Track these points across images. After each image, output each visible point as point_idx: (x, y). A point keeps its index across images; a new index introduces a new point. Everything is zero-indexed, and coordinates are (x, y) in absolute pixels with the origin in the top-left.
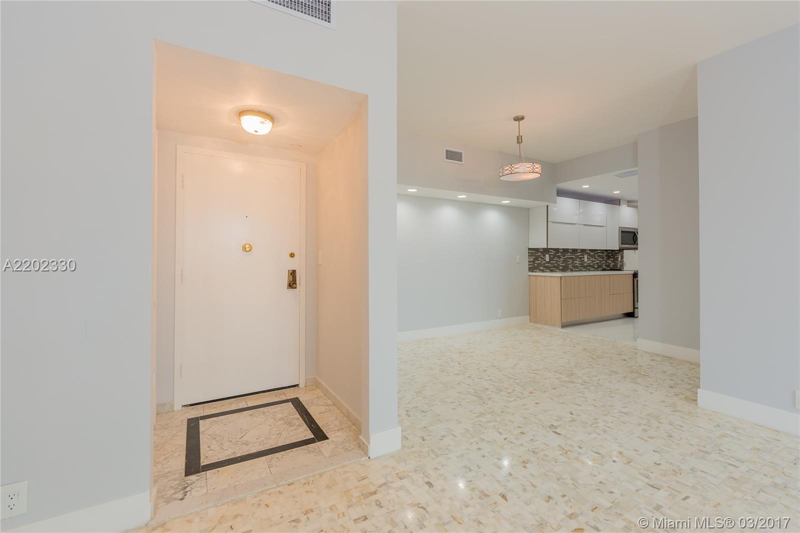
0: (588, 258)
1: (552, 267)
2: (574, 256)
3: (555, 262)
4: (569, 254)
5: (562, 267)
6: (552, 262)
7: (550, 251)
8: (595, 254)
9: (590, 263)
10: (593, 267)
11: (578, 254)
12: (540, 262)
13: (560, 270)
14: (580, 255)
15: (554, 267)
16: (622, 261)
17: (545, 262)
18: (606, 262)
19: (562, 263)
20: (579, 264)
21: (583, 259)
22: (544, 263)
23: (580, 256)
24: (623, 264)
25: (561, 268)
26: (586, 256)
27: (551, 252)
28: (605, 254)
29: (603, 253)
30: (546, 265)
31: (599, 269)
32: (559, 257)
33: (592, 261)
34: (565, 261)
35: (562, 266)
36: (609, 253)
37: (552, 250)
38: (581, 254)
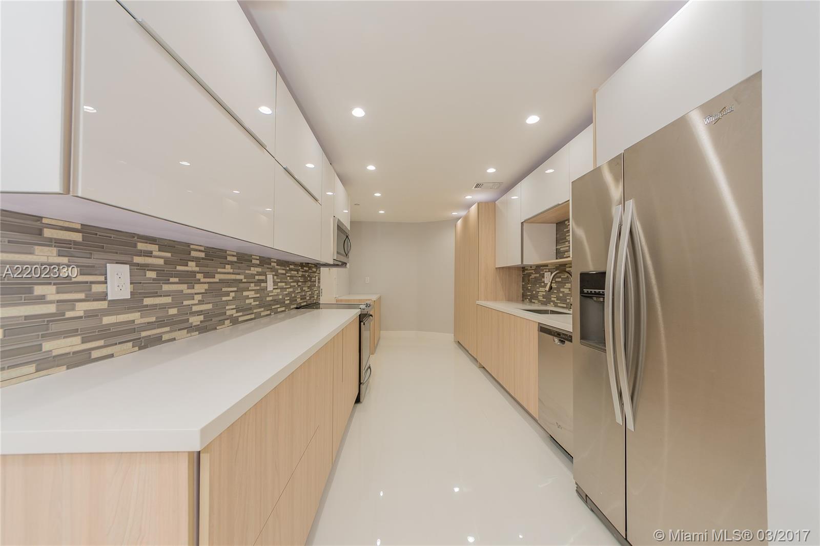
0: (275, 283)
1: (150, 326)
2: (241, 277)
3: (168, 300)
4: (228, 268)
5: (201, 318)
6: (148, 301)
7: (141, 246)
8: (287, 271)
9: (278, 295)
10: (282, 303)
11: (254, 270)
13: (191, 329)
14: (259, 274)
15: (160, 323)
16: (319, 287)
17: (103, 305)
18: (302, 290)
19: (201, 302)
20: (255, 299)
21: (263, 285)
22: (90, 314)
23: (257, 277)
24: (319, 291)
25: (195, 320)
26: (270, 277)
27: (149, 254)
28: (300, 273)
29: (297, 271)
30: (107, 320)
31: (292, 307)
32: (189, 279)
33: (282, 289)
34: (215, 291)
35: (199, 313)
36: (306, 271)
37: (154, 248)
38: (260, 270)
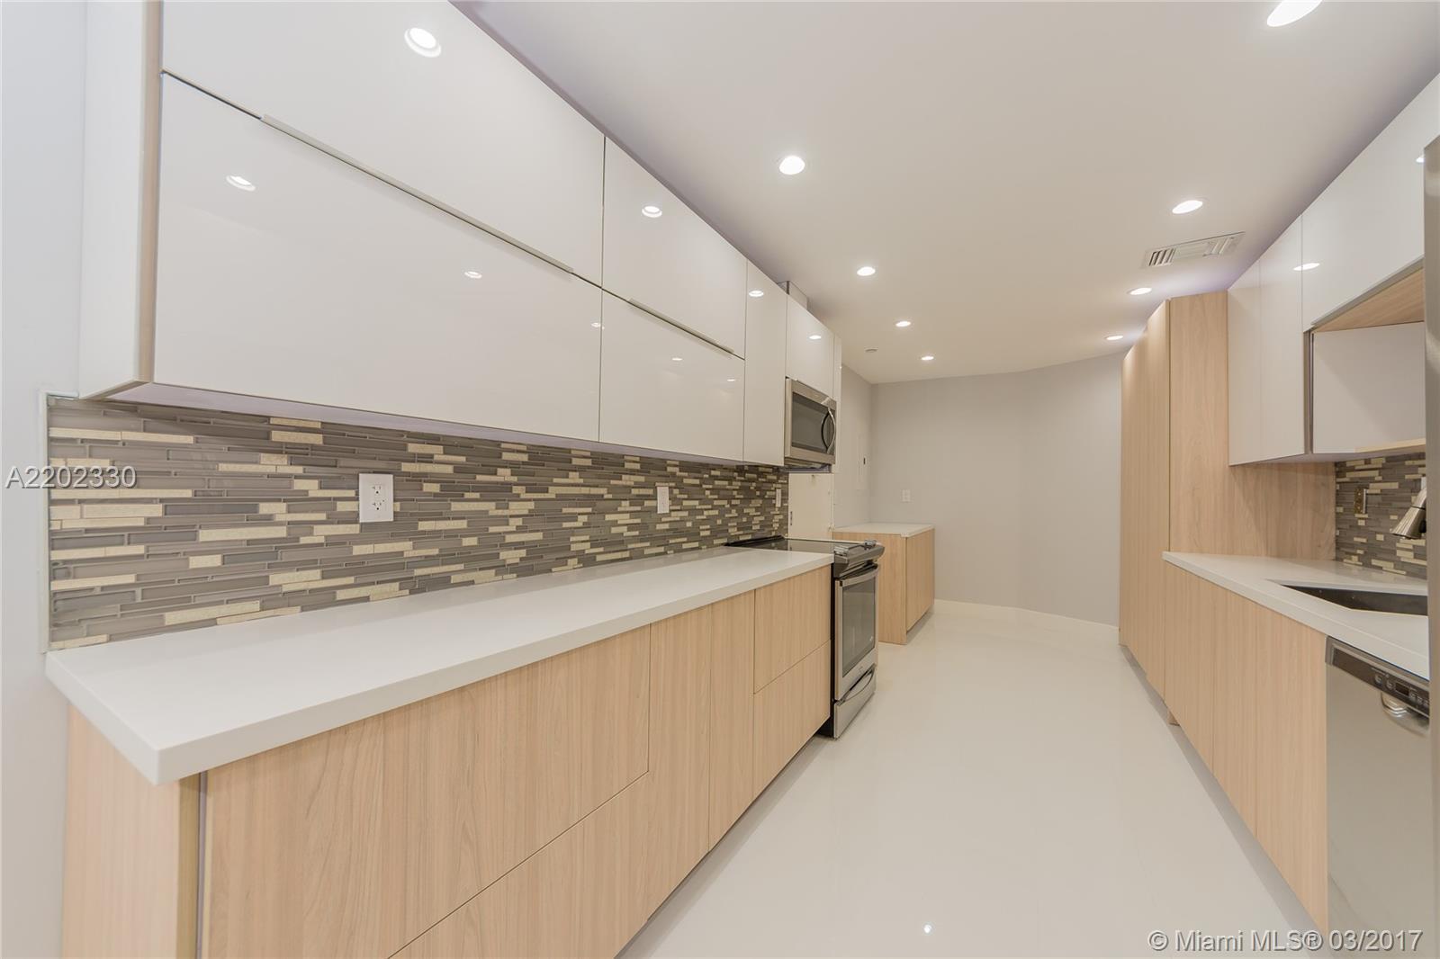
0: (673, 499)
1: (429, 561)
2: (602, 491)
3: (463, 524)
4: (574, 477)
5: (523, 553)
6: (424, 526)
7: (413, 448)
8: (703, 481)
9: (683, 520)
10: (693, 535)
11: (627, 480)
12: (281, 532)
13: (502, 569)
14: (638, 485)
15: (445, 558)
16: (784, 509)
17: (353, 529)
18: (741, 514)
19: (520, 530)
20: (631, 527)
21: (647, 503)
22: (332, 542)
23: (635, 491)
24: (786, 517)
25: (511, 556)
26: (663, 492)
27: (428, 459)
28: (737, 485)
29: (731, 480)
30: (358, 550)
31: (716, 542)
32: (501, 493)
33: (692, 511)
34: (545, 515)
35: (517, 546)
36: (751, 480)
37: (437, 451)
38: (642, 479)
